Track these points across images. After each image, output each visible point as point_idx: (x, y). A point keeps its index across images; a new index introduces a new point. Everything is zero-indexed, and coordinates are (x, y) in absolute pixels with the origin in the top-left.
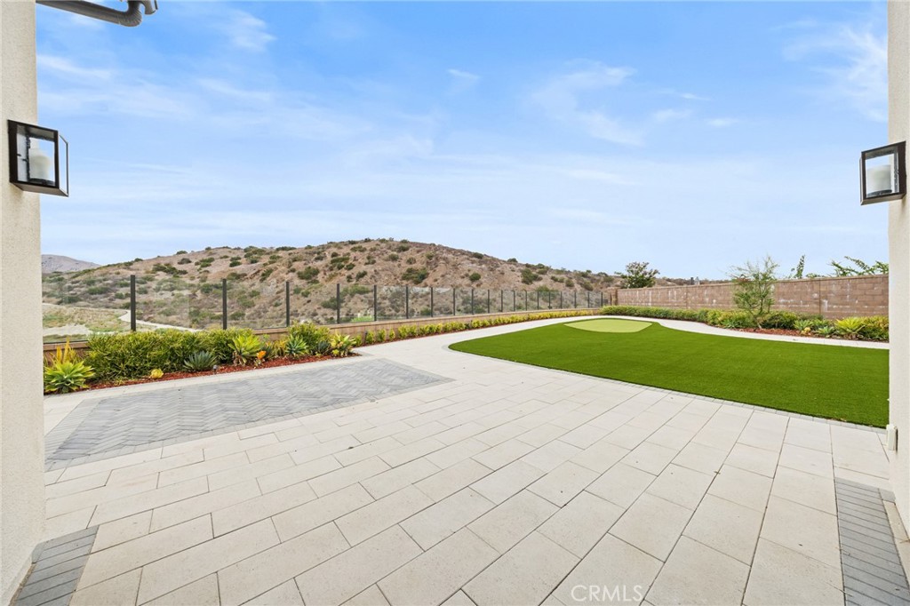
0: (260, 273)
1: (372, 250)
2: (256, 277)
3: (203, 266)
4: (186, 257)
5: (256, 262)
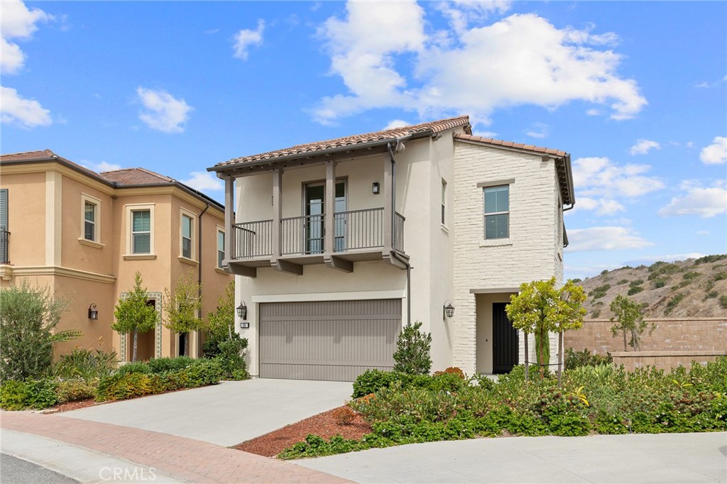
0: (666, 303)
2: (660, 307)
3: (596, 297)
5: (663, 285)
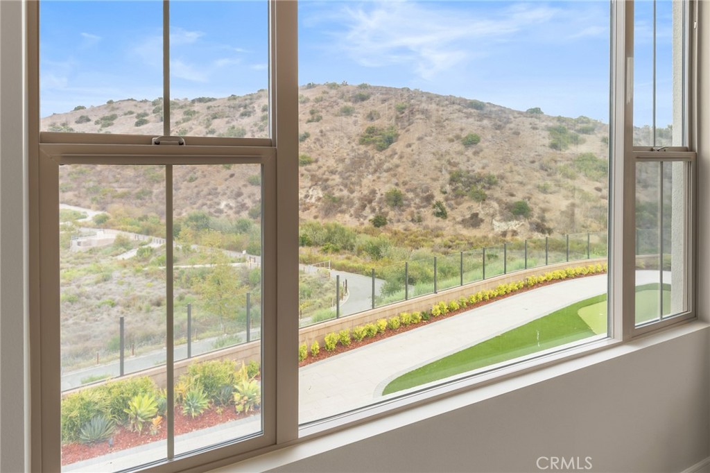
1: (317, 100)
4: (85, 115)
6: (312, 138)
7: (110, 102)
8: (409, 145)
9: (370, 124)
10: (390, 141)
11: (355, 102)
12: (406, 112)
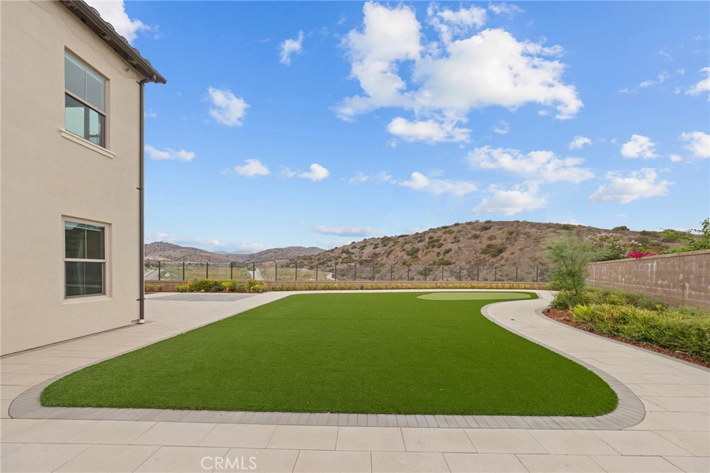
0: (387, 252)
1: (459, 232)
2: (385, 255)
3: (361, 250)
4: (355, 245)
5: (386, 246)
6: (453, 251)
7: (365, 240)
8: (513, 254)
9: (489, 242)
10: (500, 251)
11: (482, 230)
12: (514, 235)
